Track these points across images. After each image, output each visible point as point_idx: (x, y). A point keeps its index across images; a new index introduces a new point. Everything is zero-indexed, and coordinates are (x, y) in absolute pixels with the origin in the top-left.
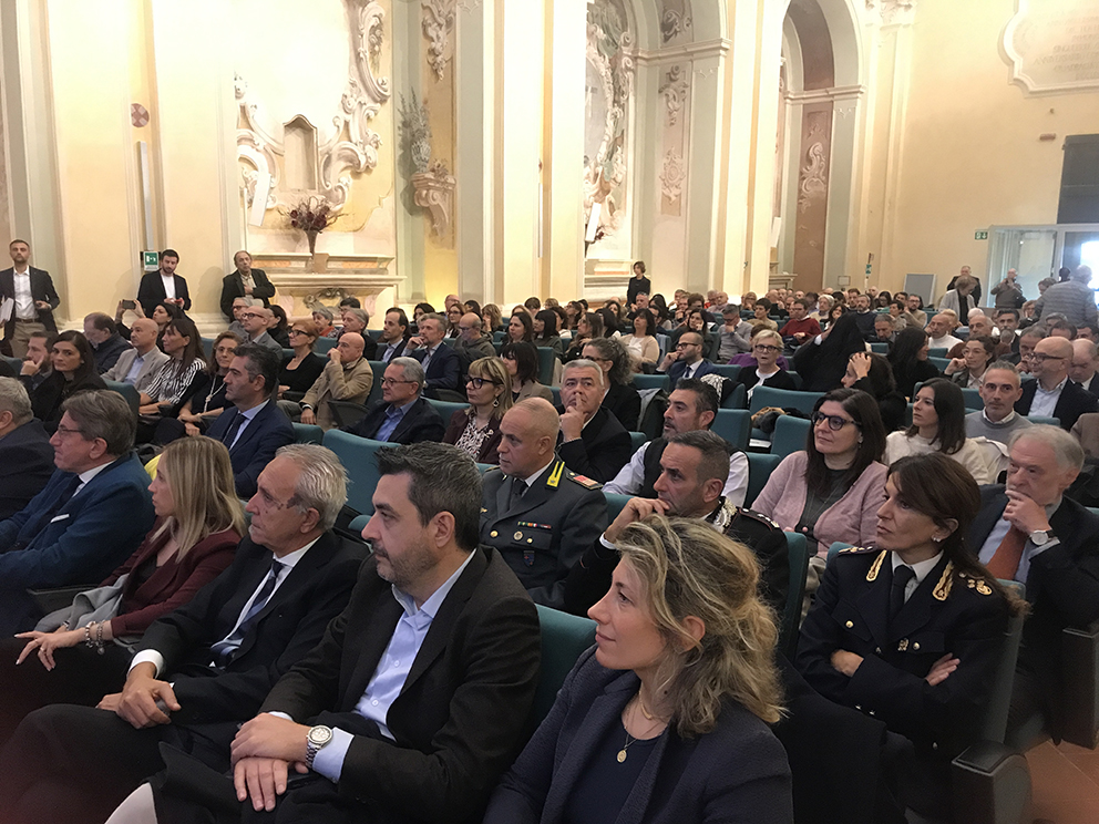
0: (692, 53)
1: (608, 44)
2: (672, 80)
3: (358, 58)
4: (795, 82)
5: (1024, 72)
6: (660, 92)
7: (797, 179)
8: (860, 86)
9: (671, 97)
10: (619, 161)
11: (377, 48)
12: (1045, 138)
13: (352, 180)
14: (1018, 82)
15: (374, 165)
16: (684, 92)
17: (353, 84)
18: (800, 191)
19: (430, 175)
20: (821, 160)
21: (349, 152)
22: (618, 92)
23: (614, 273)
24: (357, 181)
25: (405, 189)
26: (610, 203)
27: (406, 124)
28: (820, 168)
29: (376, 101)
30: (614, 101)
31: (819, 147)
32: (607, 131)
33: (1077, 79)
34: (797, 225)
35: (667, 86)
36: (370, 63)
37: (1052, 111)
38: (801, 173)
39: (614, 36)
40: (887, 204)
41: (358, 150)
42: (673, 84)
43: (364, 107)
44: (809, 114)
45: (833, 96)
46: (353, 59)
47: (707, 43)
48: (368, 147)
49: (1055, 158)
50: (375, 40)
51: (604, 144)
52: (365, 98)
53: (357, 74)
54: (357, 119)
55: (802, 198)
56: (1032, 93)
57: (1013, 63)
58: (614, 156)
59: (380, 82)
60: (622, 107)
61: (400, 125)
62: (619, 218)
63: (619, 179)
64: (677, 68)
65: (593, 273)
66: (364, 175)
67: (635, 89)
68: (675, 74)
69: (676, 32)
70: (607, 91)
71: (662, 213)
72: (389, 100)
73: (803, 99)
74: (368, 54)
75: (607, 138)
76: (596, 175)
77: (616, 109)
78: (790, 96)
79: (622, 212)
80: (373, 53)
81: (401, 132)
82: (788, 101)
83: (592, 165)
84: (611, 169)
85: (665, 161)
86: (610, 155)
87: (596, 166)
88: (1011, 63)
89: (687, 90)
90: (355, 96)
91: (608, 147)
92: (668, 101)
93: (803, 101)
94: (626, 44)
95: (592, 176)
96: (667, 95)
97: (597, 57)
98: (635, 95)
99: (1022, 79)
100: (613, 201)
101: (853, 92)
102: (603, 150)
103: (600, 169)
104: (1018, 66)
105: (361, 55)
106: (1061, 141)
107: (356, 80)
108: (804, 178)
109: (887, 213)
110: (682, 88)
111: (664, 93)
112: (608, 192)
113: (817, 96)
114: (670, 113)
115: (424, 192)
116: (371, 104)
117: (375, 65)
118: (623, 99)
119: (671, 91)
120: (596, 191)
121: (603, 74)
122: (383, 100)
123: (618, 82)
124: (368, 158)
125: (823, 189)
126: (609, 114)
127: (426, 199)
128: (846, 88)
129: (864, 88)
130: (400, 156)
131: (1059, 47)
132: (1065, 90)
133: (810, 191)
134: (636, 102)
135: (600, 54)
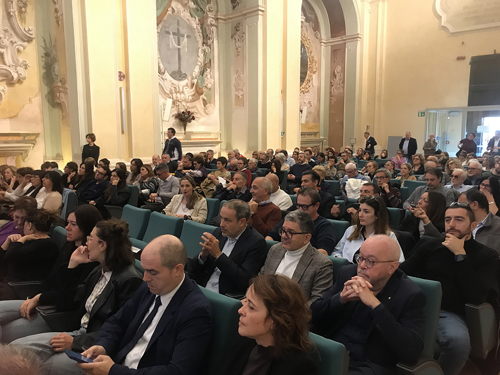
0: (245, 14)
1: (197, 10)
2: (237, 30)
3: (9, 16)
4: (326, 34)
5: (446, 22)
6: (232, 37)
7: (329, 87)
8: (358, 34)
9: (237, 40)
10: (209, 76)
11: (23, 9)
12: (459, 59)
13: (7, 88)
14: (444, 28)
15: (24, 78)
16: (243, 36)
17: (6, 31)
18: (331, 92)
19: (60, 84)
20: (341, 76)
21: (4, 71)
22: (206, 39)
23: (205, 139)
24: (11, 88)
25: (48, 93)
26: (204, 100)
27: (47, 55)
28: (340, 80)
29: (24, 41)
30: (203, 43)
31: (339, 68)
32: (199, 59)
33: (476, 24)
34: (330, 111)
35: (235, 34)
36: (18, 19)
37: (463, 43)
38: (331, 83)
39: (202, 6)
40: (377, 99)
41: (12, 70)
42: (238, 33)
43: (15, 44)
44: (334, 51)
45: (345, 40)
46: (6, 16)
47: (251, 8)
48: (18, 68)
49: (465, 70)
50: (21, 5)
51: (198, 67)
52: (15, 39)
53: (9, 25)
54: (9, 52)
55: (332, 96)
56: (452, 33)
57: (441, 17)
58: (205, 73)
59: (27, 30)
60: (210, 46)
61: (43, 55)
62: (210, 108)
63: (209, 86)
64: (239, 24)
65: (191, 139)
66: (17, 85)
67: (218, 36)
68: (238, 27)
69: (238, 3)
70: (198, 37)
71: (235, 105)
72: (34, 41)
73: (331, 42)
74: (16, 13)
75: (199, 64)
76: (193, 85)
77: (205, 47)
78: (323, 41)
79: (212, 105)
80: (21, 12)
81: (44, 59)
82: (322, 44)
83: (190, 78)
84: (203, 81)
85: (236, 76)
86: (202, 73)
87: (193, 78)
88: (440, 17)
89: (244, 35)
90: (7, 37)
91: (200, 68)
92: (236, 42)
93: (330, 44)
94: (210, 11)
95: (189, 85)
96: (235, 39)
97: (190, 18)
98: (218, 40)
99: (446, 26)
100: (205, 98)
101: (355, 38)
102: (197, 70)
103: (195, 81)
104: (444, 19)
105: (12, 14)
106: (468, 60)
107: (8, 27)
108: (332, 86)
109: (377, 103)
110: (242, 35)
111: (233, 38)
112: (202, 94)
113: (338, 40)
114: (237, 49)
115: (58, 94)
116: (20, 42)
117: (23, 20)
118: (209, 42)
119: (237, 37)
120: (193, 93)
121: (195, 28)
122: (29, 40)
123: (206, 32)
124: (19, 75)
125: (342, 91)
126: (200, 50)
127: (59, 98)
128: (351, 36)
129: (361, 35)
130: (44, 73)
131: (466, 7)
132: (469, 31)
133: (335, 92)
134: (218, 43)
135: (192, 16)
